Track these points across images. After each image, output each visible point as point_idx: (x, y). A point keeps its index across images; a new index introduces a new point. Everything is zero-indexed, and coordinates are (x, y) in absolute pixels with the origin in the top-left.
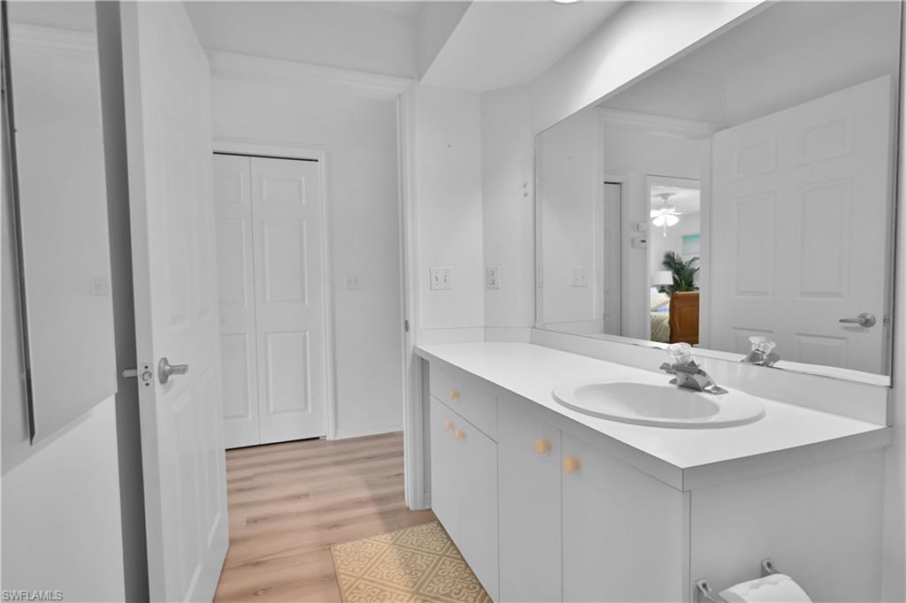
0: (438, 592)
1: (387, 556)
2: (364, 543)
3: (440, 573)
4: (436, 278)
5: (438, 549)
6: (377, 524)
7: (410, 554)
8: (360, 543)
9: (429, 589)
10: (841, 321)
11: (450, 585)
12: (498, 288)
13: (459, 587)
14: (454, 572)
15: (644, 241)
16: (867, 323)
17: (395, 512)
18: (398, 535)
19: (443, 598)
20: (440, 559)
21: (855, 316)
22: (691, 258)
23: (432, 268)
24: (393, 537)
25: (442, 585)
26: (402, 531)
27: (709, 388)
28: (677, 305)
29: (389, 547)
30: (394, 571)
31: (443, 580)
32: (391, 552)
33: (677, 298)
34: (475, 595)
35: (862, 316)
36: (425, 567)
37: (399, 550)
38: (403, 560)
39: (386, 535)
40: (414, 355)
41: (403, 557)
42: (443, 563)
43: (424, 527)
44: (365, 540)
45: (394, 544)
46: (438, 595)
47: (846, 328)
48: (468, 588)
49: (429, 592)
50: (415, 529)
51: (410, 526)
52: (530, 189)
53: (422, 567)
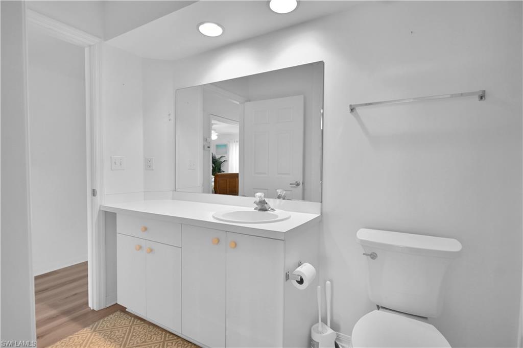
0: (137, 343)
1: (93, 339)
2: (70, 338)
3: (134, 334)
4: (115, 162)
5: (127, 323)
6: (74, 325)
7: (109, 332)
8: (68, 339)
9: (131, 344)
10: (291, 184)
11: (144, 337)
12: (153, 170)
13: (149, 335)
14: (143, 331)
15: (209, 147)
16: (298, 185)
17: (85, 315)
18: (95, 325)
19: (142, 344)
20: (131, 327)
21: (294, 182)
22: (220, 156)
23: (112, 157)
24: (92, 328)
25: (139, 339)
26: (96, 323)
27: (269, 210)
28: (218, 179)
29: (91, 335)
30: (103, 344)
31: (138, 336)
32: (95, 336)
33: (218, 176)
34: (160, 336)
35: (296, 182)
36: (123, 335)
37: (100, 333)
38: (106, 337)
39: (85, 329)
40: (100, 210)
41: (105, 336)
42: (134, 329)
43: (111, 316)
44: (71, 337)
45: (94, 331)
46: (138, 344)
47: (292, 187)
48: (155, 334)
49: (132, 345)
50: (106, 319)
51: (101, 319)
52: (172, 117)
53: (121, 335)
